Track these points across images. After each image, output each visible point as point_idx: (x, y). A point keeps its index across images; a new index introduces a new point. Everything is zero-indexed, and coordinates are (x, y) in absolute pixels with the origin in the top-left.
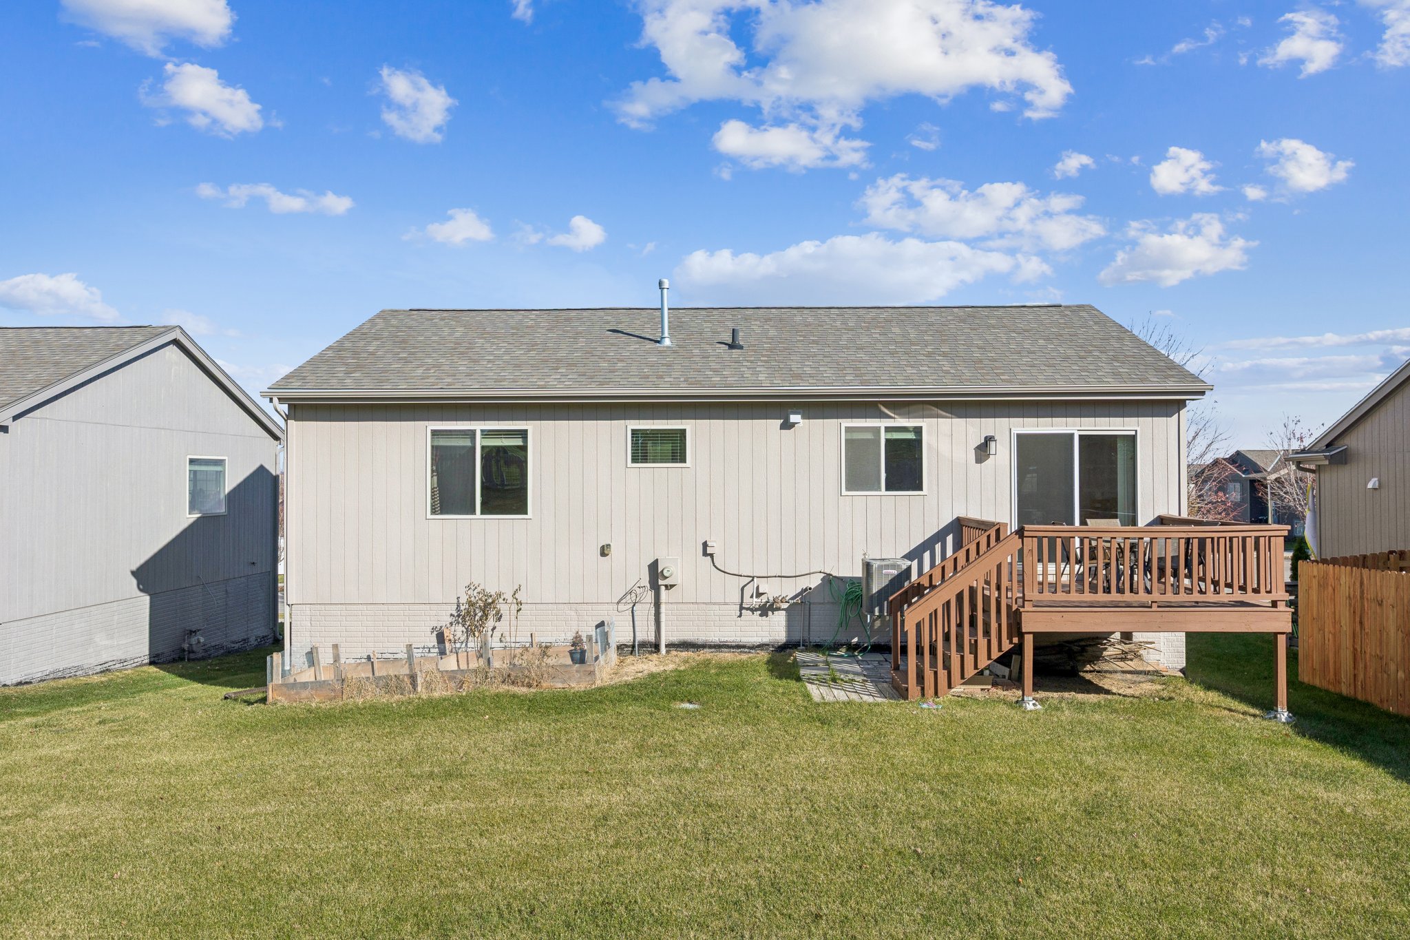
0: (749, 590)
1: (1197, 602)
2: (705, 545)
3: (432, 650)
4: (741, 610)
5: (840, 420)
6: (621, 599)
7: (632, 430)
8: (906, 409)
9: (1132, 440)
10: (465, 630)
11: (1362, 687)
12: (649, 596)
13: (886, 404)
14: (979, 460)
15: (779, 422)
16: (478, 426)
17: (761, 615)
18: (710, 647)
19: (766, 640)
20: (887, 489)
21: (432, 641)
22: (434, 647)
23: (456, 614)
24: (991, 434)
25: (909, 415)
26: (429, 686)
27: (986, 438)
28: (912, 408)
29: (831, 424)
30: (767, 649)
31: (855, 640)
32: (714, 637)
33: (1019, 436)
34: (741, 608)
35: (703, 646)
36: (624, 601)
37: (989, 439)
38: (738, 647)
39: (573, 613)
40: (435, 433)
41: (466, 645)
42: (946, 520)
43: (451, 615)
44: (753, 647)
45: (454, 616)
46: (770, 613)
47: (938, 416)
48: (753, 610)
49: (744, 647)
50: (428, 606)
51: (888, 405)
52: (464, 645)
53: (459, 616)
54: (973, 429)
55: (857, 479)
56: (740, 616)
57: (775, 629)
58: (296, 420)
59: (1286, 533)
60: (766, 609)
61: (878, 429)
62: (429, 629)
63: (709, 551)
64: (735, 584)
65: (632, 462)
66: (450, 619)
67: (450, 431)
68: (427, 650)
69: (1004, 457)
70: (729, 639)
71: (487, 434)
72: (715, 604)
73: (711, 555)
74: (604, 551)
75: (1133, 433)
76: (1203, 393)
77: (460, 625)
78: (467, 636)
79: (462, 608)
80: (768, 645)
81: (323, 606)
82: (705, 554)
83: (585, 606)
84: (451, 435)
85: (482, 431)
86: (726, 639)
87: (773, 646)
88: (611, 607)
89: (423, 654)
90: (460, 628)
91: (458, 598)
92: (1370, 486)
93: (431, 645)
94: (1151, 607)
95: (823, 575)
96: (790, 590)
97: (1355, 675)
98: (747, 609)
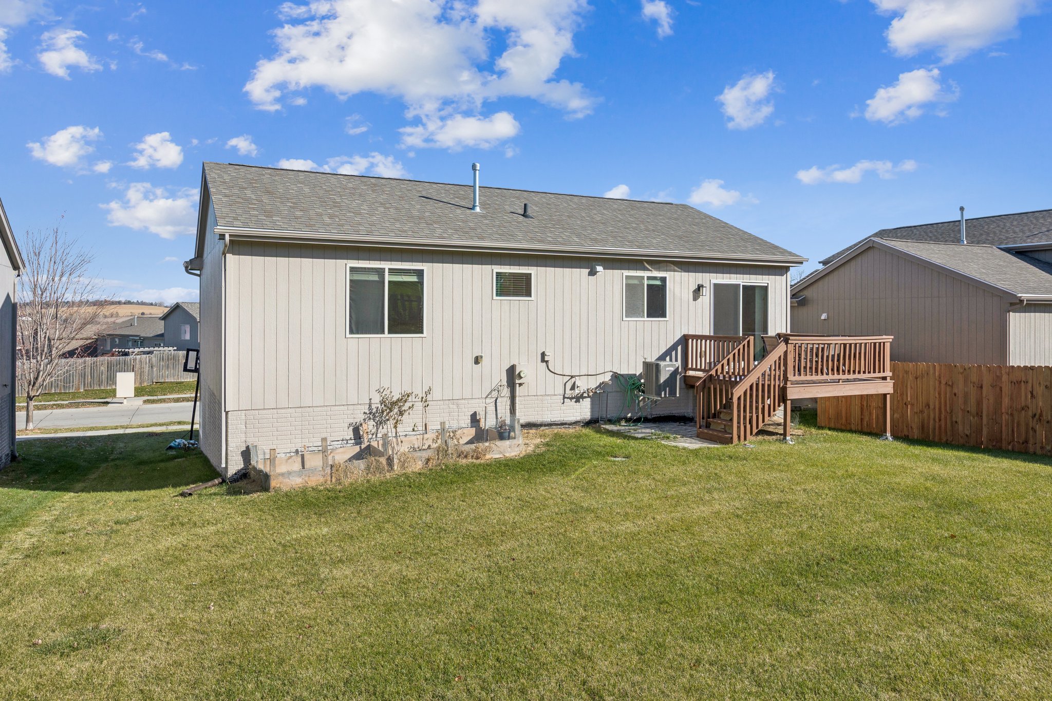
0: (569, 386)
1: (848, 379)
2: (543, 355)
3: (349, 442)
4: (564, 399)
5: (623, 271)
6: (488, 395)
7: (497, 273)
8: (658, 266)
9: (765, 289)
10: (375, 424)
11: (867, 425)
12: (506, 392)
13: (648, 262)
14: (695, 299)
15: (588, 271)
16: (386, 265)
17: (576, 402)
18: (545, 425)
19: (578, 419)
20: (648, 317)
21: (350, 434)
22: (351, 439)
23: (368, 412)
24: (700, 283)
25: (659, 270)
26: (403, 465)
27: (698, 285)
28: (661, 265)
29: (617, 273)
30: (579, 425)
31: (629, 415)
32: (548, 418)
33: (715, 285)
34: (564, 398)
35: (541, 425)
36: (490, 396)
37: (700, 287)
38: (562, 424)
39: (455, 407)
40: (353, 270)
41: (376, 435)
42: (678, 336)
43: (365, 413)
44: (571, 424)
45: (366, 413)
46: (581, 400)
47: (674, 271)
48: (571, 399)
49: (565, 424)
50: (346, 407)
51: (649, 262)
52: (374, 436)
53: (370, 413)
54: (691, 279)
55: (631, 310)
56: (563, 403)
57: (583, 410)
58: (234, 254)
59: (891, 340)
60: (578, 399)
61: (643, 278)
62: (347, 425)
63: (547, 358)
64: (560, 381)
65: (497, 296)
66: (363, 417)
67: (365, 268)
68: (345, 442)
69: (707, 298)
70: (557, 419)
71: (392, 271)
72: (548, 395)
73: (547, 362)
74: (477, 360)
75: (766, 285)
76: (801, 263)
77: (372, 420)
78: (377, 428)
79: (373, 406)
80: (580, 422)
81: (257, 412)
82: (543, 360)
83: (463, 401)
84: (365, 272)
85: (390, 269)
86: (555, 419)
87: (583, 422)
88: (481, 401)
89: (342, 446)
90: (372, 423)
91: (370, 399)
92: (823, 317)
93: (348, 438)
94: (839, 382)
95: (612, 373)
96: (593, 383)
97: (862, 419)
98: (568, 398)
